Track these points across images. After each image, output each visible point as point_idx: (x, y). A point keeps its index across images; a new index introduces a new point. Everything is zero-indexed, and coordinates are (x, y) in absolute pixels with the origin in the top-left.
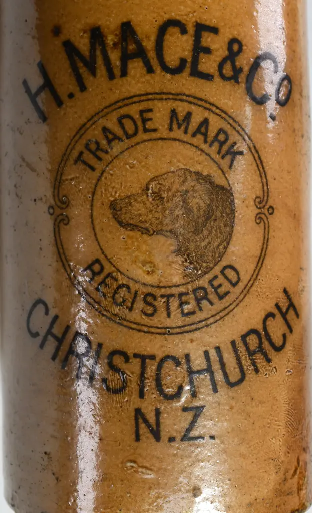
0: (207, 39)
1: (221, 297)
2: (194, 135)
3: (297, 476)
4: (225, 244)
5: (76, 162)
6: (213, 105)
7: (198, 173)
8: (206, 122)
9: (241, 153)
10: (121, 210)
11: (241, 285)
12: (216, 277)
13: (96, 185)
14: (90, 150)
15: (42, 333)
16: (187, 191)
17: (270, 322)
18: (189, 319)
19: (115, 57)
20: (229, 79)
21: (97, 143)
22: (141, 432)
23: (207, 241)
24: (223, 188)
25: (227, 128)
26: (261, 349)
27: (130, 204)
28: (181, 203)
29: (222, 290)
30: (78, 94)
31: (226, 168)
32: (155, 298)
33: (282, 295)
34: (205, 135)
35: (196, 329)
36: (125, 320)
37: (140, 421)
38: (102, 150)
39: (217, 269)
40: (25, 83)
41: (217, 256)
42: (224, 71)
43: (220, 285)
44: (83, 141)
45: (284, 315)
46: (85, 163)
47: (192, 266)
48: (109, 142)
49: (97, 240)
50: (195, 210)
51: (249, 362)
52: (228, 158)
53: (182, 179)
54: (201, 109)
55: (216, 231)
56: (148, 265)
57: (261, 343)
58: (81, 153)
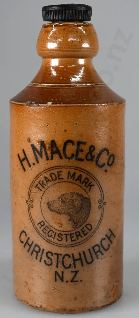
0: (82, 147)
1: (85, 235)
2: (76, 181)
3: (112, 291)
4: (87, 217)
5: (35, 187)
6: (84, 170)
7: (77, 193)
8: (81, 176)
9: (94, 185)
10: (51, 205)
11: (93, 230)
12: (83, 228)
13: (42, 196)
14: (40, 184)
15: (25, 242)
16: (74, 200)
17: (103, 241)
18: (73, 242)
19: (49, 152)
20: (89, 160)
21: (43, 182)
22: (57, 279)
23: (80, 216)
24: (86, 198)
25: (89, 177)
26: (99, 251)
27: (54, 203)
28: (71, 204)
29: (85, 232)
30: (36, 164)
31: (88, 191)
32: (62, 235)
33: (108, 231)
34: (80, 180)
35: (76, 246)
36: (52, 242)
37: (57, 275)
38: (44, 185)
39: (84, 226)
40: (18, 155)
41: (84, 221)
42: (88, 158)
43: (85, 231)
44: (38, 180)
45: (109, 238)
46: (38, 188)
47: (75, 224)
48: (47, 182)
49: (42, 214)
50: (76, 206)
51: (95, 255)
52: (89, 188)
53: (72, 195)
54: (79, 171)
55: (84, 213)
56: (60, 224)
57: (99, 249)
58: (37, 184)
